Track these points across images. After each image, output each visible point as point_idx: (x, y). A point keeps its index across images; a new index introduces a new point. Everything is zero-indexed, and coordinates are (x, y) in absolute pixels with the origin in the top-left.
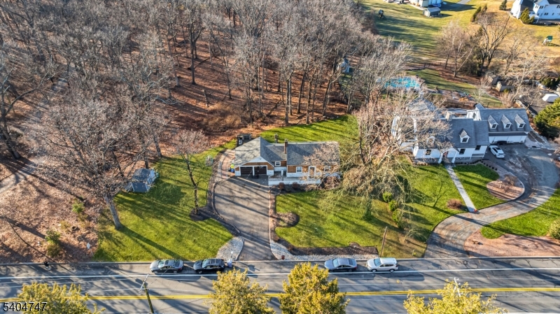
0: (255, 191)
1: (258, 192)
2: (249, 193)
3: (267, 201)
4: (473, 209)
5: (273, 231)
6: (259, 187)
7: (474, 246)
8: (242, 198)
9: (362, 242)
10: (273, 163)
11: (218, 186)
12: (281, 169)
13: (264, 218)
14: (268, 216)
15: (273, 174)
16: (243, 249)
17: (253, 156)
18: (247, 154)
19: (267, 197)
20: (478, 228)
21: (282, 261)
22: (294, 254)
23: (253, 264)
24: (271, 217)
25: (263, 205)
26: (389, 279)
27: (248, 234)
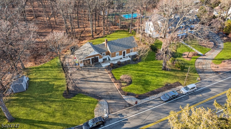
0: (97, 71)
1: (99, 71)
2: (94, 73)
3: (107, 75)
4: (202, 54)
5: (120, 90)
6: (98, 69)
7: (216, 68)
8: (91, 77)
9: (171, 81)
10: (101, 54)
11: (73, 75)
12: (106, 57)
13: (111, 84)
14: (113, 83)
15: (102, 61)
16: (108, 105)
17: (89, 52)
18: (85, 52)
19: (106, 73)
20: (211, 61)
21: (136, 105)
22: (141, 99)
23: (120, 113)
24: (115, 82)
25: (106, 77)
26: (196, 95)
27: (107, 96)
